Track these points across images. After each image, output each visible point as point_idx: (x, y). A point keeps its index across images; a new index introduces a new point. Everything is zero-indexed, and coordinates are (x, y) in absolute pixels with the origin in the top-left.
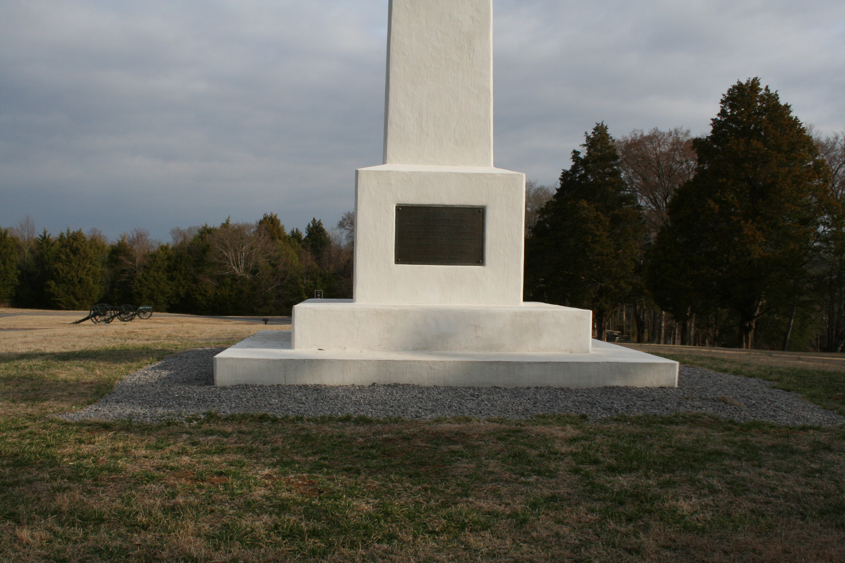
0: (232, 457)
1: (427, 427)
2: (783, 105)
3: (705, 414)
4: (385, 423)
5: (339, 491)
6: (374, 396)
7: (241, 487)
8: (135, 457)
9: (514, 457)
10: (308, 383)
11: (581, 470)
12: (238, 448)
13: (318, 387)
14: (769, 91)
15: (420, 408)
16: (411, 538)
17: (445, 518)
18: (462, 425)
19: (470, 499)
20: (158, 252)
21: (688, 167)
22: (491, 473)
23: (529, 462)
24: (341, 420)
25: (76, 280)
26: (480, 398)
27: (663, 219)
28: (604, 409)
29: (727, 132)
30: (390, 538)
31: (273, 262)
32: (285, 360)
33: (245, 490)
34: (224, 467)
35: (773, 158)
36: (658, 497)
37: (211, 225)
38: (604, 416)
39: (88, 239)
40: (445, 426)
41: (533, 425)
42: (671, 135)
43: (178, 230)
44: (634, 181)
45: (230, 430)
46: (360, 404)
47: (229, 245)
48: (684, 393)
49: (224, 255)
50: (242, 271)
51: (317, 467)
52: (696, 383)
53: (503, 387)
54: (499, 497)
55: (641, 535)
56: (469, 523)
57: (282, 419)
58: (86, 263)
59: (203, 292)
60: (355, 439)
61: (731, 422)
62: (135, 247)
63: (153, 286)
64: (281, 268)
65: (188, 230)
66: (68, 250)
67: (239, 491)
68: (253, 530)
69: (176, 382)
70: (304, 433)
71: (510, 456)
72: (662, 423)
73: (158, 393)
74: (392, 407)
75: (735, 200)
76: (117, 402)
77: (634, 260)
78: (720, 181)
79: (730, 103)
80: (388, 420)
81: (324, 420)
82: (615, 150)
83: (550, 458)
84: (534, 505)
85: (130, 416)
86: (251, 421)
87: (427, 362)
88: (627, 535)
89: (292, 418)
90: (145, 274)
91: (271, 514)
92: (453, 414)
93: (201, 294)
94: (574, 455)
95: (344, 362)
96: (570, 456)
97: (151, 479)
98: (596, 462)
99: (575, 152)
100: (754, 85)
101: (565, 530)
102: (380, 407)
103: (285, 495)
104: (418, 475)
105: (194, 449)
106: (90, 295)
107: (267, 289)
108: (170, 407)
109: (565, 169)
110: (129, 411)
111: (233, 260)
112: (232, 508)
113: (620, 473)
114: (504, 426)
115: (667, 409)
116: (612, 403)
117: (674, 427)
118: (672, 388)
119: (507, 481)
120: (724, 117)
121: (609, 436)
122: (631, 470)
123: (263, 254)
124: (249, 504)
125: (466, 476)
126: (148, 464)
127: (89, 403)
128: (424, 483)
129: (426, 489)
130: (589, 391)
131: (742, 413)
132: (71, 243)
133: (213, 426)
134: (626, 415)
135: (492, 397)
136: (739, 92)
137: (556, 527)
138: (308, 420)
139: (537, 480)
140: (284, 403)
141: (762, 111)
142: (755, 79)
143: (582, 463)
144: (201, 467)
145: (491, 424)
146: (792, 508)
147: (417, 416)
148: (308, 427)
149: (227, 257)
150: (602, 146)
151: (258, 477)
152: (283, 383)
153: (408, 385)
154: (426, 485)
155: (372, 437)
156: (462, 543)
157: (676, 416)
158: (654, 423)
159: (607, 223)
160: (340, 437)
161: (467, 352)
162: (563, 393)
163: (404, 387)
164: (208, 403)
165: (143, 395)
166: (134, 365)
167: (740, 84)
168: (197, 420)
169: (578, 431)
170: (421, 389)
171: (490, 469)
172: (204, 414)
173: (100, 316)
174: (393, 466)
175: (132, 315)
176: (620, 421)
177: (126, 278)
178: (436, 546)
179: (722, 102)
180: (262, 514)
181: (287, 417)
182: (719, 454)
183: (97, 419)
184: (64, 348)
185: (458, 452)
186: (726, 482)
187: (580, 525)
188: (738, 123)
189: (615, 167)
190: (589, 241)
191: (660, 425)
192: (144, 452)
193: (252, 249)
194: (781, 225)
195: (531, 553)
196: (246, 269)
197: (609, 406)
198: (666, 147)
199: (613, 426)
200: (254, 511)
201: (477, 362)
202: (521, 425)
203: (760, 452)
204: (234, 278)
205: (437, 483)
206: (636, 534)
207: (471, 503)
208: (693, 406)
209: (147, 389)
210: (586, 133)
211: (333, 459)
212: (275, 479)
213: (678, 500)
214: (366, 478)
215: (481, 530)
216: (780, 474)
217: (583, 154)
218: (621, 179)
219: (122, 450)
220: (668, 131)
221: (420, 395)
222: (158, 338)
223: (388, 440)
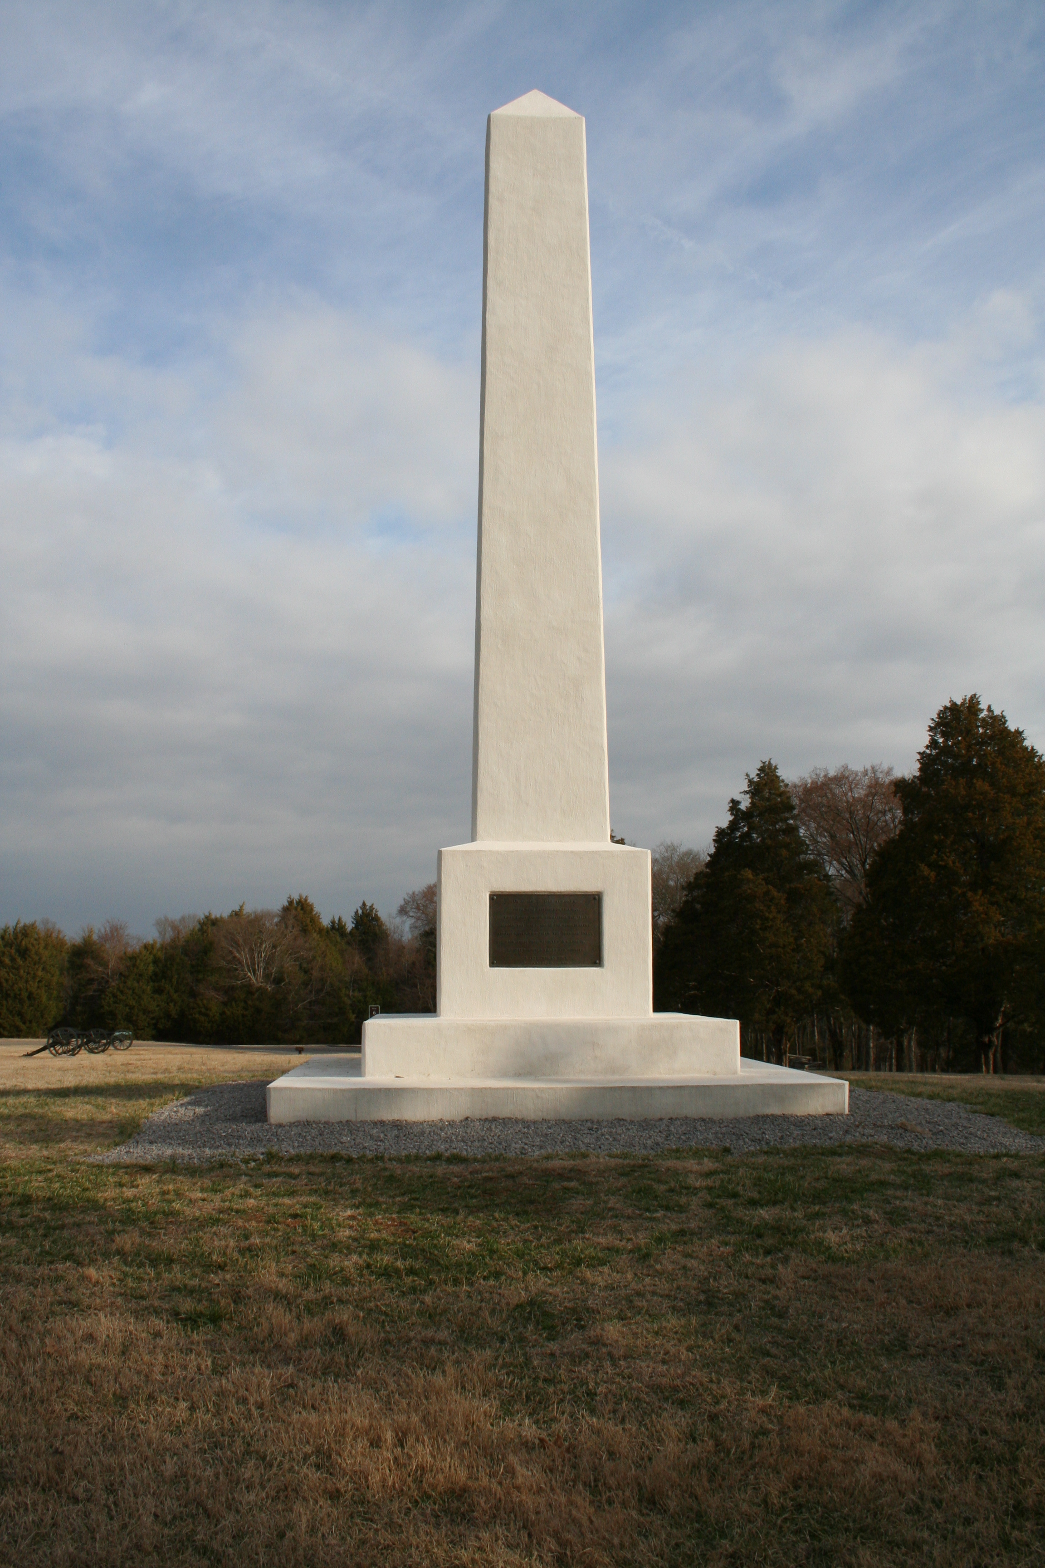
0: (304, 1199)
1: (535, 1165)
2: (1013, 730)
3: (876, 1143)
4: (484, 1162)
5: (436, 1231)
6: (468, 1131)
7: (322, 1228)
8: (191, 1200)
9: (639, 1192)
10: (384, 1119)
11: (717, 1203)
12: (311, 1190)
13: (398, 1123)
14: (992, 711)
15: (526, 1144)
16: (520, 1273)
17: (558, 1253)
18: (578, 1162)
19: (587, 1236)
20: (140, 953)
21: (894, 818)
22: (610, 1209)
23: (656, 1197)
24: (429, 1159)
25: (25, 995)
26: (599, 1132)
27: (860, 893)
28: (752, 1141)
29: (940, 770)
30: (497, 1275)
31: (305, 965)
32: (356, 1090)
33: (326, 1231)
34: (298, 1208)
35: (1006, 805)
36: (802, 1230)
37: (216, 913)
38: (752, 1148)
39: (42, 934)
40: (556, 1164)
41: (664, 1160)
42: (866, 775)
43: (166, 920)
44: (819, 839)
45: (297, 1171)
46: (452, 1141)
47: (241, 941)
48: (855, 1121)
49: (235, 957)
50: (260, 980)
51: (407, 1208)
52: (874, 1109)
53: (628, 1119)
54: (621, 1232)
55: (780, 1266)
56: (585, 1258)
57: (358, 1158)
58: (37, 970)
59: (203, 1010)
60: (449, 1179)
61: (909, 1151)
62: (108, 946)
63: (132, 1003)
64: (316, 974)
65: (180, 921)
66: (13, 951)
67: (320, 1233)
68: (342, 1270)
69: (217, 1120)
70: (387, 1173)
71: (634, 1191)
72: (823, 1154)
73: (200, 1132)
74: (491, 1143)
75: (957, 864)
76: (151, 1143)
77: (823, 953)
78: (936, 837)
79: (942, 731)
80: (488, 1158)
81: (408, 1159)
82: (789, 798)
83: (681, 1193)
84: (659, 1240)
85: (173, 1158)
86: (321, 1161)
87: (533, 1090)
88: (763, 1266)
89: (370, 1157)
90: (121, 985)
91: (360, 1255)
92: (567, 1150)
93: (200, 1013)
94: (710, 1189)
95: (429, 1091)
96: (705, 1191)
97: (217, 1221)
98: (735, 1195)
99: (733, 801)
100: (972, 704)
101: (692, 1263)
102: (477, 1144)
103: (374, 1235)
104: (526, 1213)
105: (259, 1192)
106: (42, 1016)
107: (297, 1006)
108: (218, 1147)
109: (719, 826)
110: (169, 1152)
111: (247, 964)
112: (316, 1249)
113: (762, 1206)
114: (627, 1162)
115: (830, 1138)
116: (764, 1133)
117: (838, 1159)
118: (842, 1115)
119: (629, 1217)
120: (935, 749)
121: (754, 1169)
122: (775, 1203)
123: (290, 954)
124: (334, 1245)
125: (582, 1213)
126: (208, 1206)
127: (117, 1145)
128: (533, 1220)
129: (536, 1227)
130: (737, 1120)
131: (924, 1141)
132: (19, 941)
133: (276, 1168)
134: (779, 1146)
135: (614, 1130)
136: (952, 714)
137: (683, 1261)
138: (390, 1160)
139: (665, 1216)
140: (358, 1141)
141: (984, 741)
142: (973, 697)
143: (719, 1197)
144: (271, 1210)
145: (613, 1160)
146: (956, 1237)
147: (522, 1153)
148: (391, 1167)
149: (238, 959)
150: (770, 793)
151: (341, 1219)
152: (353, 1119)
153: (510, 1119)
154: (536, 1223)
155: (469, 1176)
156: (578, 1278)
157: (840, 1146)
158: (813, 1154)
159: (783, 902)
160: (431, 1177)
161: (583, 1077)
162: (703, 1124)
163: (506, 1122)
164: (264, 1143)
165: (181, 1134)
166: (157, 1101)
167: (954, 704)
168: (255, 1161)
169: (717, 1165)
170: (526, 1123)
171: (610, 1205)
172: (263, 1154)
173: (62, 1045)
174: (497, 1205)
175: (105, 1045)
176: (772, 1153)
177: (94, 991)
178: (549, 1281)
179: (931, 729)
180: (350, 1254)
181: (364, 1156)
182: (883, 1184)
183: (134, 1161)
184: (49, 1083)
185: (572, 1189)
186: (885, 1213)
187: (711, 1258)
188: (956, 757)
189: (791, 822)
190: (758, 927)
191: (820, 1157)
192: (200, 1195)
193: (274, 947)
194: (1023, 897)
195: (654, 1285)
196: (267, 976)
197: (758, 1137)
198: (861, 791)
199: (761, 1159)
200: (341, 1252)
201: (596, 1088)
202: (649, 1160)
203: (933, 1181)
204: (249, 989)
205: (549, 1221)
206: (773, 1266)
207: (588, 1239)
208: (864, 1135)
209: (184, 1127)
210: (747, 775)
211: (425, 1199)
212: (359, 1220)
213: (825, 1232)
214: (466, 1217)
215: (599, 1265)
216: (950, 1203)
217: (745, 803)
218: (800, 837)
219: (172, 1193)
220: (862, 769)
221: (526, 1130)
222: (166, 1070)
223: (490, 1179)
